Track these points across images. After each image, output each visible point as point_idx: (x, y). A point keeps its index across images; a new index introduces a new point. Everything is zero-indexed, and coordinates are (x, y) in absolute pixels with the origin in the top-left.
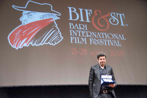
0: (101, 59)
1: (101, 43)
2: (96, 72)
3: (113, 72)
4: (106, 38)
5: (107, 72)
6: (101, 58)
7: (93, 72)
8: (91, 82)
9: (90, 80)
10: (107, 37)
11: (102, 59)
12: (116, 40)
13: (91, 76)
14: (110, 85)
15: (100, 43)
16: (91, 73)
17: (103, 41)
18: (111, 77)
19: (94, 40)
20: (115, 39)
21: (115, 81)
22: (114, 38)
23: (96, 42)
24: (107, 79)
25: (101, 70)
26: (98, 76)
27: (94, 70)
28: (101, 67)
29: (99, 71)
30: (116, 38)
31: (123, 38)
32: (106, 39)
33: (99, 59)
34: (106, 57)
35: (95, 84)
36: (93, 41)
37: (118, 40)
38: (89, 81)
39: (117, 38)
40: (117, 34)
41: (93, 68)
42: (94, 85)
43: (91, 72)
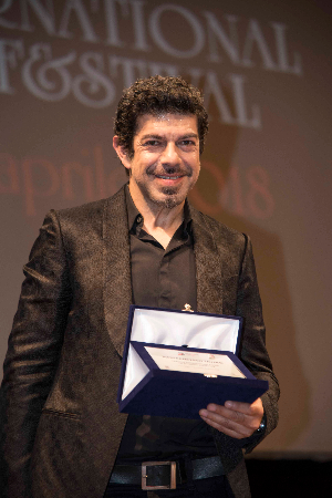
0: (157, 142)
1: (94, 88)
2: (90, 273)
3: (254, 289)
4: (141, 44)
5: (203, 285)
6: (155, 126)
7: (58, 267)
8: (33, 378)
9: (20, 349)
10: (149, 39)
11: (171, 145)
12: (225, 68)
13: (34, 314)
14: (212, 415)
15: (85, 87)
16: (42, 279)
17: (106, 72)
18: (225, 332)
19: (27, 56)
20: (214, 58)
21: (265, 377)
22: (206, 50)
23: (53, 76)
24: (185, 348)
25: (142, 260)
26: (108, 317)
27: (69, 256)
28: (148, 225)
29: (122, 264)
30: (222, 51)
31: (280, 61)
32: (136, 55)
33: (137, 141)
34: (202, 127)
35: (69, 394)
36: (20, 63)
37: (240, 70)
38: (7, 364)
39: (233, 52)
40: (232, 19)
41: (67, 226)
42: (57, 402)
43: (43, 270)
